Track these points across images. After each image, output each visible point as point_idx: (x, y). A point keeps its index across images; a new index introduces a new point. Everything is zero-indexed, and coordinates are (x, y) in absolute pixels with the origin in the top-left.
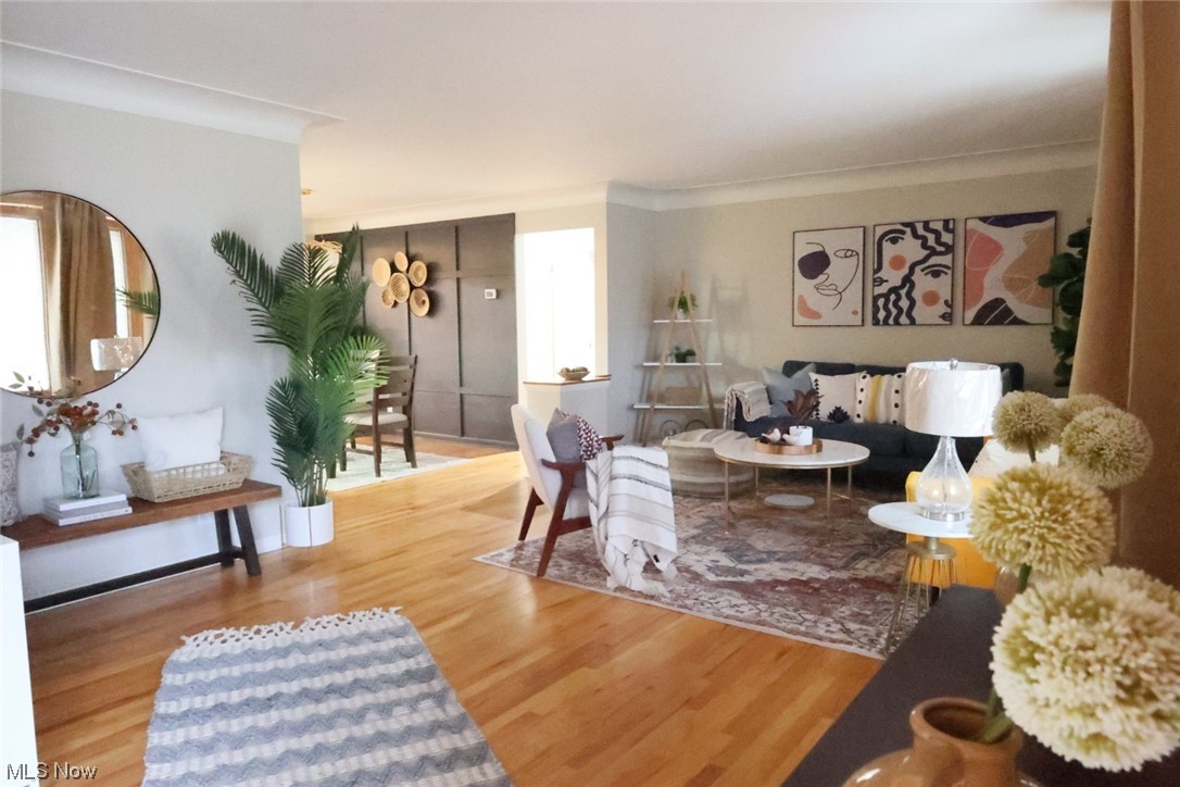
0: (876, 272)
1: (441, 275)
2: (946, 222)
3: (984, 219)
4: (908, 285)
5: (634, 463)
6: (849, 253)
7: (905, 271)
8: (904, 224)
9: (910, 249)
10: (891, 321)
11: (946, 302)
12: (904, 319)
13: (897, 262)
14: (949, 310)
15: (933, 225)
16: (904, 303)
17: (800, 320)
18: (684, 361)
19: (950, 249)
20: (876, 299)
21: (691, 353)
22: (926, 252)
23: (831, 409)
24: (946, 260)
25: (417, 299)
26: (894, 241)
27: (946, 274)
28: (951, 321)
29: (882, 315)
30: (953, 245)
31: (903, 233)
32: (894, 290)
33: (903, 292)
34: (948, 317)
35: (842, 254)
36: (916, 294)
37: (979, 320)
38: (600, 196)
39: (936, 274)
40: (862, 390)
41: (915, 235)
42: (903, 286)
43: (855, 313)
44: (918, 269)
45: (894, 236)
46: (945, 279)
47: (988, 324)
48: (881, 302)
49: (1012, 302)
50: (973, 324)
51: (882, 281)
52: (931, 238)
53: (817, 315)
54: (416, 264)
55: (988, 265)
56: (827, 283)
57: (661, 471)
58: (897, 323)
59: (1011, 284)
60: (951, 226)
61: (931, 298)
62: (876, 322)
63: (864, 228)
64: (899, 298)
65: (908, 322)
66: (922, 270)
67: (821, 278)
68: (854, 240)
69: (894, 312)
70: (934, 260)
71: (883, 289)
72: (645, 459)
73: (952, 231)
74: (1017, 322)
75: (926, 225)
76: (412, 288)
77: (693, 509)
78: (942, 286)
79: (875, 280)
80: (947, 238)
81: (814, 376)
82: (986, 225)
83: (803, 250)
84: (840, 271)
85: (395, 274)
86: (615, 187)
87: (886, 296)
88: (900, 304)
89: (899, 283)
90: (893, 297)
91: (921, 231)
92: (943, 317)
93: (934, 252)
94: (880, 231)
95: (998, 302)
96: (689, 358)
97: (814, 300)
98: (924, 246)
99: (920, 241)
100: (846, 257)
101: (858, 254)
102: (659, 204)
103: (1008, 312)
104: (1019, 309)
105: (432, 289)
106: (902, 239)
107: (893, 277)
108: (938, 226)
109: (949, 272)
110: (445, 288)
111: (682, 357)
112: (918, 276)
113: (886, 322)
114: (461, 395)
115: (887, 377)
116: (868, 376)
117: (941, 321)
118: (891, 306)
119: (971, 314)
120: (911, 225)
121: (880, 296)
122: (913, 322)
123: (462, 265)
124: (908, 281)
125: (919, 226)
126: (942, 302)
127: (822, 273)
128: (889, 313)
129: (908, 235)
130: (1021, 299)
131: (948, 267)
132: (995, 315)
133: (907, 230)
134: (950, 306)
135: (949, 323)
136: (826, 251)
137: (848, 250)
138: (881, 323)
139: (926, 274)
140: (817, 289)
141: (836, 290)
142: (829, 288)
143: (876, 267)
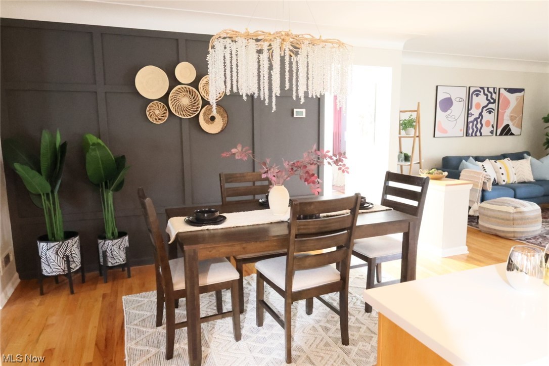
0: (469, 110)
2: (494, 88)
3: (505, 89)
4: (481, 117)
7: (480, 110)
9: (482, 100)
10: (474, 135)
12: (478, 134)
13: (478, 105)
14: (492, 129)
16: (479, 126)
17: (437, 134)
19: (495, 101)
20: (468, 123)
22: (488, 102)
24: (493, 106)
26: (477, 95)
27: (493, 113)
29: (470, 131)
30: (496, 99)
31: (480, 92)
32: (476, 119)
34: (492, 132)
35: (458, 100)
36: (483, 122)
37: (501, 134)
39: (490, 113)
40: (501, 168)
41: (485, 94)
42: (478, 118)
43: (461, 130)
44: (484, 109)
45: (477, 92)
46: (492, 115)
47: (505, 135)
48: (471, 125)
49: (511, 127)
50: (499, 135)
51: (472, 115)
52: (489, 95)
53: (446, 132)
55: (505, 110)
56: (451, 115)
58: (476, 135)
59: (511, 118)
60: (495, 91)
64: (477, 123)
66: (486, 110)
67: (449, 112)
68: (463, 94)
69: (475, 130)
70: (490, 106)
73: (496, 93)
74: (512, 134)
75: (488, 88)
78: (491, 118)
79: (469, 114)
80: (494, 96)
82: (506, 92)
84: (457, 108)
85: (178, 86)
87: (473, 122)
88: (478, 126)
89: (477, 116)
90: (475, 123)
93: (490, 103)
94: (472, 90)
95: (508, 125)
97: (445, 124)
98: (487, 99)
99: (486, 97)
100: (460, 102)
101: (464, 101)
103: (510, 130)
104: (513, 129)
106: (480, 95)
108: (491, 90)
109: (494, 111)
113: (472, 136)
117: (490, 134)
118: (474, 127)
119: (499, 131)
120: (482, 88)
121: (471, 122)
122: (481, 135)
124: (481, 114)
125: (486, 89)
126: (491, 126)
127: (449, 109)
128: (473, 130)
129: (482, 93)
130: (513, 125)
131: (494, 110)
132: (506, 131)
133: (482, 90)
134: (493, 127)
135: (492, 135)
136: (452, 98)
137: (460, 98)
138: (470, 135)
139: (487, 112)
140: (447, 117)
141: (454, 118)
142: (452, 117)
143: (470, 108)
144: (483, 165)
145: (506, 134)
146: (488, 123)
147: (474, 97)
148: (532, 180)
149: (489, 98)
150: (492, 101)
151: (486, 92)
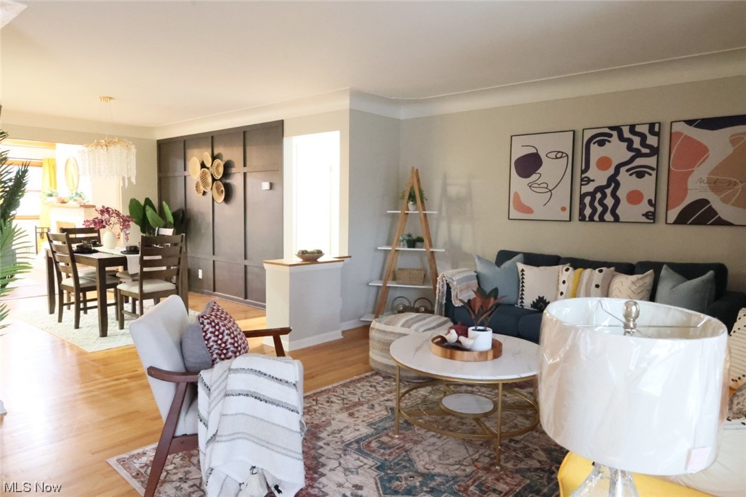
0: (583, 172)
1: (233, 170)
2: (652, 125)
3: (690, 122)
4: (613, 185)
5: (253, 377)
6: (560, 155)
7: (611, 171)
8: (611, 128)
9: (616, 151)
10: (596, 218)
11: (650, 202)
12: (608, 216)
13: (604, 163)
14: (652, 209)
15: (638, 129)
16: (609, 202)
17: (515, 214)
18: (414, 247)
19: (655, 151)
20: (582, 197)
21: (420, 240)
22: (632, 154)
23: (535, 298)
24: (651, 161)
25: (218, 188)
26: (601, 143)
27: (650, 174)
28: (654, 219)
29: (588, 211)
30: (658, 147)
31: (610, 136)
32: (600, 189)
33: (608, 191)
34: (651, 216)
35: (553, 155)
36: (621, 193)
37: (682, 219)
38: (344, 103)
39: (640, 175)
40: (564, 282)
41: (621, 138)
42: (608, 186)
43: (563, 209)
44: (623, 169)
45: (602, 139)
46: (649, 180)
47: (691, 224)
48: (587, 200)
49: (716, 203)
50: (676, 223)
51: (589, 181)
52: (637, 141)
53: (530, 211)
54: (217, 161)
55: (693, 167)
56: (539, 182)
57: (285, 387)
58: (602, 219)
59: (715, 185)
60: (656, 129)
61: (635, 197)
62: (582, 218)
63: (574, 131)
64: (604, 196)
65: (612, 219)
66: (628, 171)
67: (534, 177)
68: (565, 144)
69: (600, 209)
70: (639, 161)
71: (590, 188)
72: (268, 373)
73: (658, 134)
74: (721, 222)
75: (632, 128)
76: (214, 180)
77: (383, 395)
78: (646, 186)
79: (582, 180)
80: (652, 140)
81: (520, 266)
82: (692, 128)
83: (519, 152)
84: (551, 171)
85: (203, 169)
86: (356, 95)
87: (593, 194)
88: (605, 202)
89: (605, 183)
90: (599, 196)
91: (627, 134)
92: (646, 215)
93: (638, 154)
94: (588, 134)
95: (704, 202)
96: (418, 244)
97: (528, 197)
98: (630, 148)
99: (626, 144)
100: (557, 158)
101: (567, 156)
102: (403, 113)
103: (712, 212)
104: (724, 210)
105: (228, 181)
106: (609, 141)
107: (599, 177)
108: (644, 129)
109: (654, 173)
110: (236, 181)
111: (412, 243)
112: (623, 176)
113: (591, 219)
114: (246, 266)
115: (588, 271)
116: (571, 269)
117: (644, 219)
118: (596, 204)
119: (674, 214)
120: (618, 129)
121: (587, 194)
122: (617, 219)
123: (248, 163)
124: (613, 180)
125: (626, 130)
126: (645, 201)
127: (534, 173)
128: (594, 210)
129: (615, 138)
130: (725, 200)
131: (652, 169)
132: (698, 215)
133: (615, 133)
134: (653, 205)
135: (652, 221)
136: (539, 153)
137: (559, 152)
138: (587, 219)
139: (631, 175)
140: (530, 186)
141: (547, 188)
142: (541, 186)
143: (583, 167)
144: (523, 270)
145: (701, 221)
147: (594, 148)
149: (637, 145)
150: (645, 151)
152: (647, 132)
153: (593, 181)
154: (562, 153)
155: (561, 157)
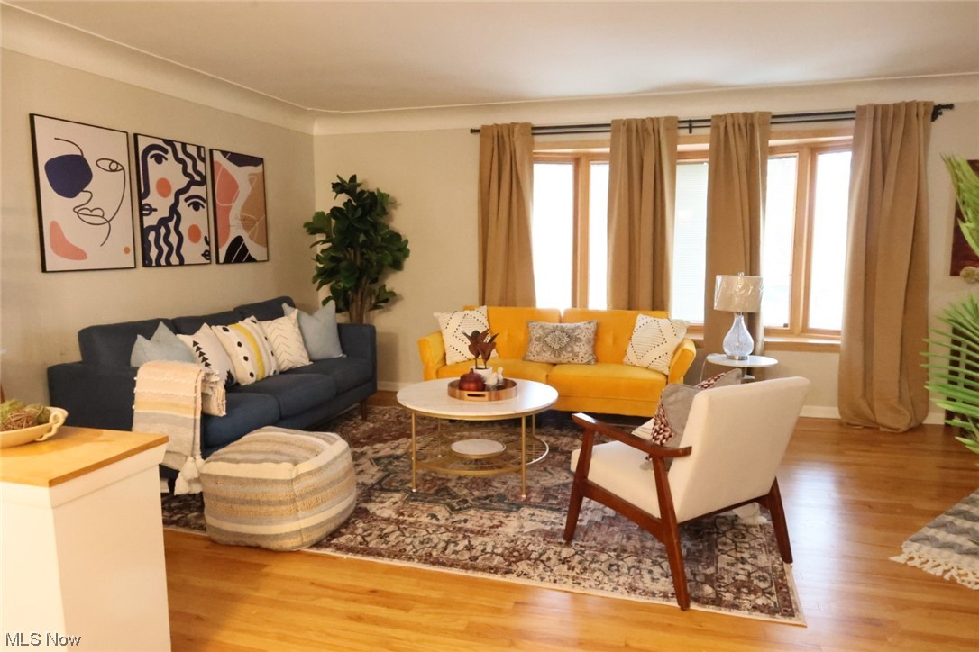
0: (142, 196)
2: (199, 148)
3: (224, 153)
4: (175, 217)
6: (114, 167)
7: (171, 200)
8: (166, 141)
10: (163, 262)
11: (206, 238)
12: (174, 259)
13: (164, 185)
14: (207, 248)
15: (189, 149)
16: (174, 239)
17: (53, 261)
19: (203, 180)
20: (145, 232)
24: (202, 191)
26: (159, 159)
27: (203, 207)
28: (210, 259)
29: (154, 253)
30: (205, 176)
31: (166, 152)
32: (163, 222)
33: (172, 225)
35: (105, 164)
36: (184, 228)
37: (229, 258)
39: (197, 207)
40: (240, 344)
41: (178, 158)
42: (170, 219)
43: (127, 250)
44: (182, 198)
45: (158, 152)
46: (203, 213)
47: (234, 262)
48: (152, 236)
49: (248, 242)
50: (225, 262)
51: (152, 210)
52: (189, 163)
53: (79, 254)
55: (231, 202)
56: (89, 206)
58: (169, 264)
59: (245, 222)
60: (203, 155)
62: (147, 262)
63: (128, 135)
64: (168, 232)
65: (177, 262)
66: (186, 200)
67: (82, 197)
69: (166, 249)
70: (194, 190)
71: (150, 221)
73: (203, 160)
74: (251, 260)
75: (184, 145)
78: (201, 220)
79: (143, 208)
80: (200, 166)
82: (226, 160)
84: (107, 189)
87: (156, 228)
88: (170, 239)
89: (167, 215)
90: (163, 231)
93: (192, 183)
94: (143, 143)
95: (239, 240)
97: (75, 231)
98: (185, 172)
99: (181, 165)
100: (112, 171)
101: (123, 169)
103: (245, 250)
104: (252, 247)
106: (166, 159)
107: (160, 204)
108: (192, 150)
109: (205, 205)
112: (183, 207)
113: (158, 264)
117: (203, 260)
118: (162, 242)
119: (222, 253)
120: (170, 143)
121: (151, 228)
122: (182, 263)
124: (174, 209)
125: (179, 147)
126: (202, 240)
127: (82, 190)
128: (160, 251)
129: (170, 156)
130: (251, 238)
131: (204, 201)
132: (238, 253)
133: (169, 148)
134: (208, 243)
135: (208, 262)
136: (85, 156)
137: (113, 161)
138: (154, 264)
139: (189, 206)
140: (78, 213)
141: (102, 217)
142: (94, 213)
143: (143, 190)
144: (195, 344)
145: (239, 260)
146: (195, 232)
147: (151, 162)
148: (307, 362)
149: (190, 170)
150: (197, 178)
151: (181, 155)
152: (195, 155)
153: (155, 210)
154: (118, 163)
155: (115, 171)
